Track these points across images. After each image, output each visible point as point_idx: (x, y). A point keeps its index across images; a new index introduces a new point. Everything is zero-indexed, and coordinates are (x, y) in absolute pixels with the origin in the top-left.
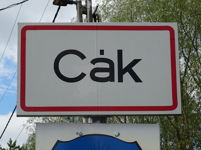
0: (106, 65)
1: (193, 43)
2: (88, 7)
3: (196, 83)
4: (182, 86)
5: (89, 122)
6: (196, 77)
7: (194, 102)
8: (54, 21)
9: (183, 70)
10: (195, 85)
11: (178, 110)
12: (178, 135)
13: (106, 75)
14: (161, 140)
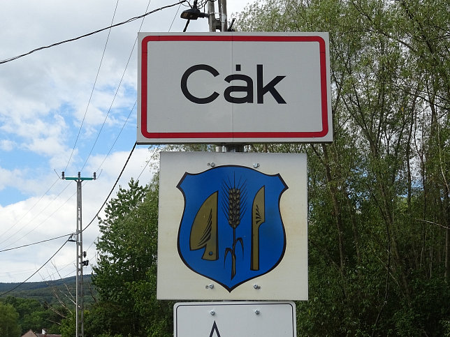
0: (244, 83)
1: (346, 66)
2: (223, 21)
3: (350, 112)
4: (334, 117)
5: (223, 151)
6: (350, 105)
7: (347, 134)
8: (185, 31)
9: (336, 97)
10: (349, 115)
11: (329, 137)
12: (329, 174)
13: (244, 94)
14: (308, 180)
